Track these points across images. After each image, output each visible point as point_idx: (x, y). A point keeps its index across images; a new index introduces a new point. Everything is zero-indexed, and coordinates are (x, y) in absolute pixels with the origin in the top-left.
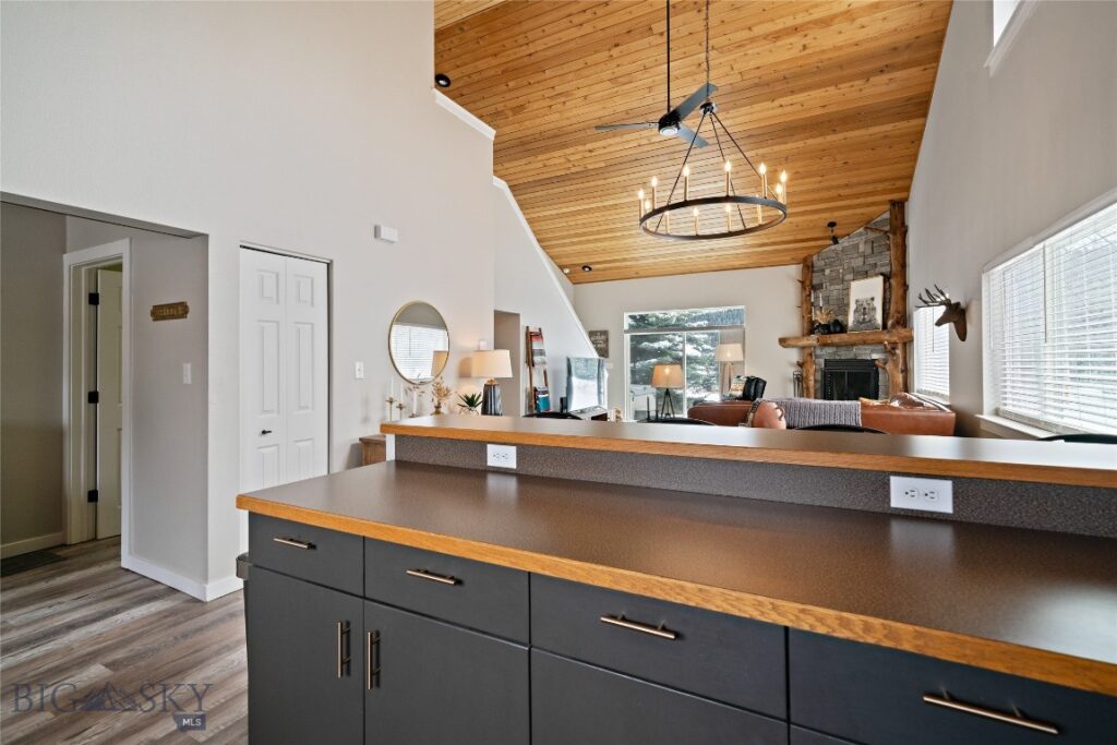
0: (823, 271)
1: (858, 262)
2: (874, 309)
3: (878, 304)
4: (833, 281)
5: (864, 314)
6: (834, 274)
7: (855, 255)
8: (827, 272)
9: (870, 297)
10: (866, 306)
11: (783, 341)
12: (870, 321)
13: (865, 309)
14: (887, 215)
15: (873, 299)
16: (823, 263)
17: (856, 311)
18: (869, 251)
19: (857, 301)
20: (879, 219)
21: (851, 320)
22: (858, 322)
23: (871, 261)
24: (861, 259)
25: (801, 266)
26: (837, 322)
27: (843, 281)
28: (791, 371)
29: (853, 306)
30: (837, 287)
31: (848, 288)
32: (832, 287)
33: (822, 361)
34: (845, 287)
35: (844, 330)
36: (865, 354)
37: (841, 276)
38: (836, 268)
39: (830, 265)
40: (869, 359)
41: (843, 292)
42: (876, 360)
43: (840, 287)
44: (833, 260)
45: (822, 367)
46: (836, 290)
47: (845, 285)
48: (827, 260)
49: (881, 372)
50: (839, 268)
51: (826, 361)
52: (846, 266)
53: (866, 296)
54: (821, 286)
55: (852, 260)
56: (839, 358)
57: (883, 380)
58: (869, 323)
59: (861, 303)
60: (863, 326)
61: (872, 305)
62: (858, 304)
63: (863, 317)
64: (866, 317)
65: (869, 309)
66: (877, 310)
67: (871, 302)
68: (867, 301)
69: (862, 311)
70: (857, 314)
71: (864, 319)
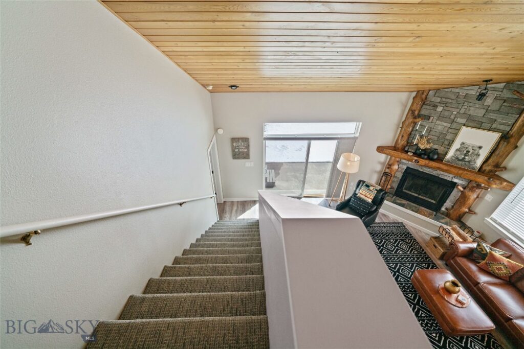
0: (435, 106)
1: (478, 113)
2: (478, 155)
3: (484, 154)
4: (441, 117)
5: (466, 155)
6: (446, 113)
7: (478, 106)
8: (440, 109)
9: (479, 145)
10: (471, 151)
11: (380, 149)
12: (469, 162)
13: (468, 152)
15: (480, 148)
16: (439, 100)
17: (457, 150)
18: (495, 107)
19: (463, 143)
21: (450, 154)
22: (457, 158)
23: (493, 116)
24: (483, 111)
25: (414, 94)
26: (435, 151)
27: (453, 121)
28: (379, 168)
29: (456, 145)
30: (445, 124)
31: (459, 130)
32: (438, 122)
33: (405, 167)
34: (452, 127)
35: (440, 159)
36: (448, 177)
37: (452, 117)
38: (450, 109)
39: (446, 104)
40: (450, 180)
41: (450, 130)
42: (456, 183)
43: (449, 125)
44: (450, 101)
45: (403, 171)
46: (441, 126)
47: (454, 126)
48: (444, 99)
49: (455, 190)
50: (453, 109)
51: (408, 168)
52: (462, 111)
53: (472, 143)
54: (427, 117)
55: (472, 108)
56: (422, 170)
57: (455, 195)
58: (467, 163)
59: (466, 146)
60: (460, 162)
61: (477, 151)
62: (463, 145)
63: (463, 156)
64: (466, 157)
65: (472, 153)
66: (480, 156)
67: (477, 149)
68: (473, 147)
69: (465, 152)
70: (458, 152)
71: (464, 158)
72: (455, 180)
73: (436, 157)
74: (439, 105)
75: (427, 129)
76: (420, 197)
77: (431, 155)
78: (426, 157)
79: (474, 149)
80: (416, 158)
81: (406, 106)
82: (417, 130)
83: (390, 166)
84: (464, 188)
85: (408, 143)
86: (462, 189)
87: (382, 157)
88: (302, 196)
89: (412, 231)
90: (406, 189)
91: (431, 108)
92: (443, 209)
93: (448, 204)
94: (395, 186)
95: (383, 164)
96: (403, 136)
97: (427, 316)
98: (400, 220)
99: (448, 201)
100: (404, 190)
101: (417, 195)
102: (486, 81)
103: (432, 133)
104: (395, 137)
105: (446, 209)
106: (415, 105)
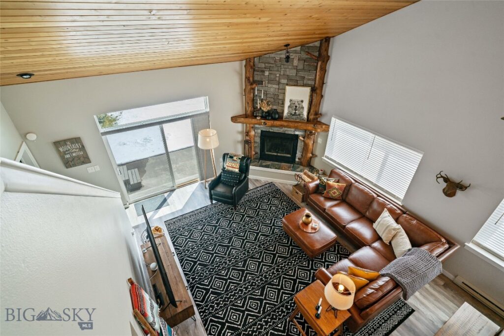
0: (263, 72)
1: (292, 73)
2: (303, 108)
3: (306, 105)
4: (270, 81)
5: (296, 110)
6: (272, 77)
7: (289, 67)
8: (267, 73)
9: (300, 99)
10: (297, 105)
11: (234, 119)
12: (299, 115)
13: (296, 107)
14: (317, 44)
15: (302, 101)
16: (263, 65)
17: (289, 107)
18: (301, 67)
19: (291, 101)
20: (311, 45)
22: (291, 114)
23: (302, 74)
24: (295, 71)
25: (244, 62)
26: (275, 111)
27: (279, 83)
28: (240, 137)
30: (274, 86)
31: (285, 89)
32: (270, 85)
33: (259, 131)
34: (281, 88)
35: (280, 118)
36: (291, 131)
37: (277, 79)
38: (274, 72)
39: (270, 69)
40: (293, 134)
41: (280, 91)
42: (298, 135)
43: (277, 86)
44: (272, 65)
45: (259, 135)
46: (273, 88)
47: (281, 87)
48: (267, 64)
49: (299, 141)
50: (276, 73)
51: (262, 131)
52: (282, 73)
53: (297, 99)
54: (260, 83)
55: (287, 70)
56: (272, 131)
57: (300, 145)
58: (298, 116)
59: (294, 102)
60: (294, 117)
61: (301, 105)
62: (291, 102)
63: (294, 111)
64: (297, 112)
65: (299, 107)
66: (305, 108)
67: (300, 103)
68: (298, 102)
69: (294, 107)
70: (290, 109)
71: (295, 113)
72: (297, 133)
73: (277, 116)
74: (265, 70)
75: (264, 93)
76: (279, 154)
77: (273, 115)
78: (270, 118)
79: (299, 103)
80: (263, 121)
81: (242, 75)
82: (256, 95)
83: (247, 134)
84: (304, 138)
85: (254, 108)
86: (302, 139)
87: (239, 127)
88: (175, 187)
89: (280, 187)
90: (267, 151)
91: (261, 73)
92: (297, 160)
93: (298, 155)
94: (258, 151)
95: (241, 133)
96: (248, 103)
97: (298, 252)
98: (270, 180)
99: (298, 152)
100: (266, 153)
101: (275, 154)
102: (287, 45)
103: (268, 96)
104: (243, 105)
105: (299, 159)
106: (248, 72)
